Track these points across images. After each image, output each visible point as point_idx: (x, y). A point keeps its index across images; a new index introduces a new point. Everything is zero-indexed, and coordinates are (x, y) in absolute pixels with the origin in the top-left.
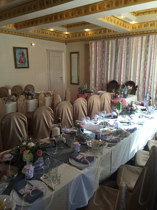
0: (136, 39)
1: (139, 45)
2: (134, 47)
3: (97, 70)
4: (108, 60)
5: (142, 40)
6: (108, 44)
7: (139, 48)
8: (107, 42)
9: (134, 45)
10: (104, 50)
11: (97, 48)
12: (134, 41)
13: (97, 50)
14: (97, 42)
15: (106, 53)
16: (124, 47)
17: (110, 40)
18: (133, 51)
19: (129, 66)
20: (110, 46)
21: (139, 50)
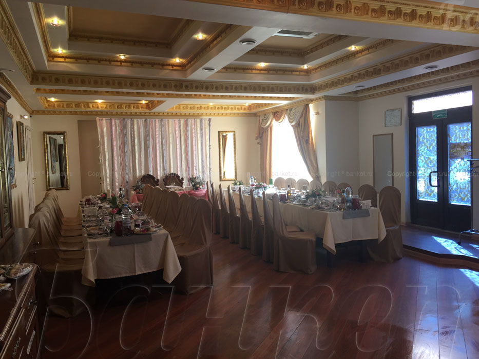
0: (172, 122)
1: (177, 128)
2: (170, 131)
3: (116, 162)
4: (133, 146)
5: (180, 123)
6: (132, 124)
7: (177, 133)
8: (129, 121)
9: (170, 129)
10: (125, 132)
11: (111, 128)
12: (170, 124)
13: (112, 132)
14: (111, 120)
15: (130, 136)
16: (157, 129)
17: (135, 118)
18: (171, 136)
19: (166, 154)
20: (136, 127)
21: (178, 135)
